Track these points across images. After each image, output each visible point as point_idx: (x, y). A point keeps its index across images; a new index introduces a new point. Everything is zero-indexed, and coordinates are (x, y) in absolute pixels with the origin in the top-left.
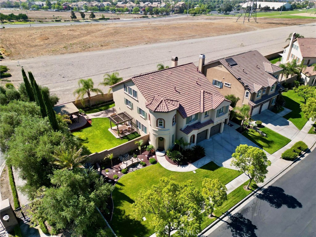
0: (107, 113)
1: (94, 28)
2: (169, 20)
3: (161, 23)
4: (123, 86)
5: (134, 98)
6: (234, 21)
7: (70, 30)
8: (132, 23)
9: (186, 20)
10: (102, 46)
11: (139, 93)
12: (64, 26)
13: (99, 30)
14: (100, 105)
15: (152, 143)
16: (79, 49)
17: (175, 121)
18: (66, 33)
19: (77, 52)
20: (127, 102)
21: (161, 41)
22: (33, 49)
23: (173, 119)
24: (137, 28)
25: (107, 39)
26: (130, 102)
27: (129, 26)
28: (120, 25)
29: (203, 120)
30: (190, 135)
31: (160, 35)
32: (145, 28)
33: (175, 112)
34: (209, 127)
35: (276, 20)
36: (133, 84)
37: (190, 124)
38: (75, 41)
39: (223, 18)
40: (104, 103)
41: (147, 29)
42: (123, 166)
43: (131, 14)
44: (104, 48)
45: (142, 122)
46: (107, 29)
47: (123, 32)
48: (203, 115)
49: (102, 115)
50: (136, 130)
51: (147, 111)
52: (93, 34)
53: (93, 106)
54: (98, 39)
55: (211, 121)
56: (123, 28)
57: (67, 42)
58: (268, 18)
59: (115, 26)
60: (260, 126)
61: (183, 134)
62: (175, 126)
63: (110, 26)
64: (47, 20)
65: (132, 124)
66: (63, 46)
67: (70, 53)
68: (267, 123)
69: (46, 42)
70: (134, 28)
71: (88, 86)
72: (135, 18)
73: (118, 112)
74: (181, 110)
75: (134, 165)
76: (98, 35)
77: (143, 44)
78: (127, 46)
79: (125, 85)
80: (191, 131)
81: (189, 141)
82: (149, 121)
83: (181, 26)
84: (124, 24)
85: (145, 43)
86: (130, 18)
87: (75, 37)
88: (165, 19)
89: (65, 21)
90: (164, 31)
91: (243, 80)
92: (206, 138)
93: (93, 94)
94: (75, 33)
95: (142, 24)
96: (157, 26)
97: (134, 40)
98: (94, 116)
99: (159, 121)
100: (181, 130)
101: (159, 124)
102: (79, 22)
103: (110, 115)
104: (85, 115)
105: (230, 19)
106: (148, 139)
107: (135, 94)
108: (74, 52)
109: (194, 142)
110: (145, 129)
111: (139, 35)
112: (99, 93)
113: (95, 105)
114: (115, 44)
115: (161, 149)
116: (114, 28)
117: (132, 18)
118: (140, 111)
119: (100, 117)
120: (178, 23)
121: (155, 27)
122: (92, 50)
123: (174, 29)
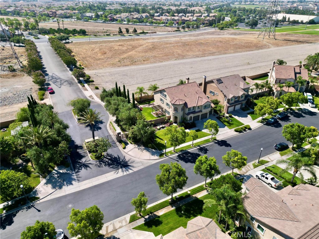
0: (149, 105)
1: (137, 43)
2: (198, 35)
3: (190, 38)
4: (160, 92)
5: (165, 98)
6: (255, 37)
7: (120, 45)
8: (166, 37)
9: (213, 35)
10: (144, 61)
11: (167, 96)
12: (114, 40)
13: (141, 45)
14: (146, 101)
15: (172, 119)
16: (129, 63)
17: (183, 109)
18: (116, 48)
19: (128, 65)
20: (161, 100)
21: (187, 57)
22: (99, 62)
23: (182, 108)
24: (170, 43)
25: (147, 54)
26: (162, 100)
27: (164, 41)
28: (156, 40)
29: (197, 110)
30: (189, 116)
31: (188, 51)
32: (177, 43)
33: (183, 105)
34: (200, 114)
35: (296, 37)
36: (165, 92)
37: (190, 112)
38: (125, 55)
39: (247, 33)
40: (148, 100)
41: (178, 44)
42: (158, 127)
43: (166, 26)
44: (145, 62)
45: (168, 109)
46: (147, 44)
47: (159, 48)
48: (197, 108)
49: (147, 106)
50: (164, 114)
51: (170, 104)
52: (137, 49)
53: (142, 101)
54: (141, 54)
55: (201, 111)
56: (159, 43)
57: (119, 57)
58: (289, 35)
59: (152, 41)
60: (231, 117)
61: (186, 116)
62: (183, 112)
63: (149, 41)
64: (100, 34)
65: (162, 111)
66: (118, 61)
67: (124, 66)
68: (235, 116)
69: (105, 56)
70: (167, 44)
71: (141, 90)
72: (169, 32)
73: (156, 105)
74: (186, 104)
75: (163, 128)
76: (141, 50)
77: (173, 59)
78: (161, 61)
79: (161, 92)
80: (190, 114)
81: (189, 119)
82: (171, 109)
83: (207, 41)
84: (160, 38)
85: (175, 59)
86: (165, 32)
87: (124, 52)
88: (195, 33)
89: (114, 35)
90: (191, 47)
91: (224, 92)
92: (199, 120)
93: (143, 95)
94: (123, 48)
95: (174, 39)
96: (186, 41)
97: (167, 55)
98: (143, 106)
99: (175, 109)
100: (185, 114)
101: (175, 110)
102: (124, 36)
103: (151, 106)
104: (139, 105)
105: (253, 34)
106: (170, 118)
107: (165, 96)
108: (126, 66)
109: (191, 120)
110: (169, 113)
111: (171, 51)
112: (146, 95)
113: (144, 101)
114: (153, 59)
115: (176, 122)
116: (152, 44)
117: (167, 31)
118: (167, 104)
119: (146, 107)
120: (205, 38)
121: (185, 43)
122: (138, 64)
123: (200, 45)
